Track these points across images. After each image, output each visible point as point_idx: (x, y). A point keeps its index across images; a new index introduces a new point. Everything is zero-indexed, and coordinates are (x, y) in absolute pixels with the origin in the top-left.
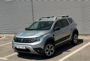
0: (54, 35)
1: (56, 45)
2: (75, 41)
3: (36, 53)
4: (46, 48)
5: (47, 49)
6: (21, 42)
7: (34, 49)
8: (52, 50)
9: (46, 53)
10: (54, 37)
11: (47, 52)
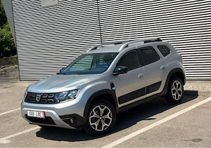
0: (112, 85)
1: (120, 106)
2: (175, 94)
3: (67, 126)
4: (92, 115)
5: (94, 116)
6: (36, 102)
7: (61, 117)
8: (108, 117)
9: (91, 124)
10: (114, 88)
11: (95, 124)
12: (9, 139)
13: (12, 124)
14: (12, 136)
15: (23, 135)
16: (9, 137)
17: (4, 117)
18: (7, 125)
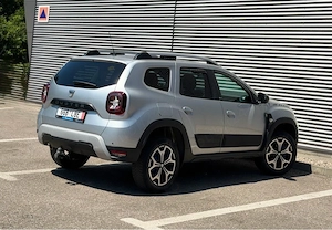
12: (15, 176)
13: (18, 157)
14: (19, 173)
15: (37, 175)
16: (15, 173)
17: (4, 145)
18: (11, 157)
